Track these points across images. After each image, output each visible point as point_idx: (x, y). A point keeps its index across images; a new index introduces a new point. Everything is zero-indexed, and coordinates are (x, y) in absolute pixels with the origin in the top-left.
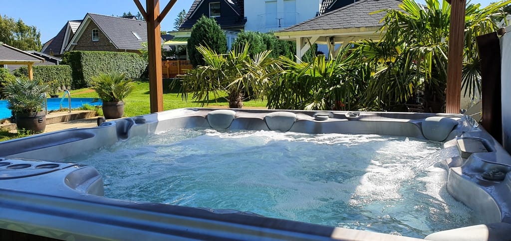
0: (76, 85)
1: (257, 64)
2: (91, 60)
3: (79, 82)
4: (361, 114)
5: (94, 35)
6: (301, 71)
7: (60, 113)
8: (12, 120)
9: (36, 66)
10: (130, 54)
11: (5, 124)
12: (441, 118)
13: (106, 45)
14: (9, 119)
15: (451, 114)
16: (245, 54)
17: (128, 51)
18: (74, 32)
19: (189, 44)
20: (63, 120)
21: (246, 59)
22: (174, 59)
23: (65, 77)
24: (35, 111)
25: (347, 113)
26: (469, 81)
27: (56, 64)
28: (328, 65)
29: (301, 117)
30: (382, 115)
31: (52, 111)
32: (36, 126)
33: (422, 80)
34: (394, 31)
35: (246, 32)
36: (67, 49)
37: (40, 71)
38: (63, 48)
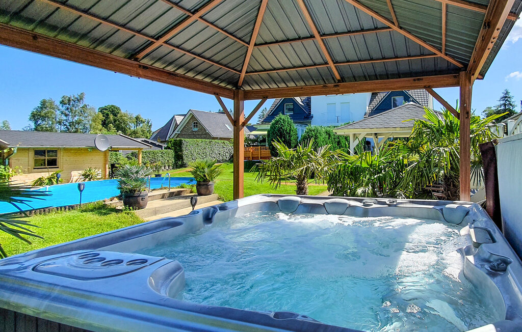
0: (177, 165)
1: (319, 155)
2: (190, 146)
3: (180, 163)
4: (398, 201)
5: (194, 126)
6: (353, 162)
7: (161, 191)
8: (120, 198)
9: (144, 151)
10: (222, 141)
11: (113, 201)
12: (457, 205)
13: (204, 134)
14: (117, 197)
15: (464, 202)
16: (310, 148)
17: (221, 139)
18: (178, 123)
19: (268, 135)
20: (163, 197)
21: (311, 152)
22: (256, 146)
23: (168, 159)
24: (139, 191)
25: (387, 200)
26: (476, 173)
27: (162, 149)
28: (373, 158)
29: (353, 203)
30: (413, 202)
31: (154, 190)
32: (139, 203)
33: (442, 172)
34: (420, 134)
35: (313, 126)
36: (172, 137)
37: (148, 154)
38: (168, 136)
